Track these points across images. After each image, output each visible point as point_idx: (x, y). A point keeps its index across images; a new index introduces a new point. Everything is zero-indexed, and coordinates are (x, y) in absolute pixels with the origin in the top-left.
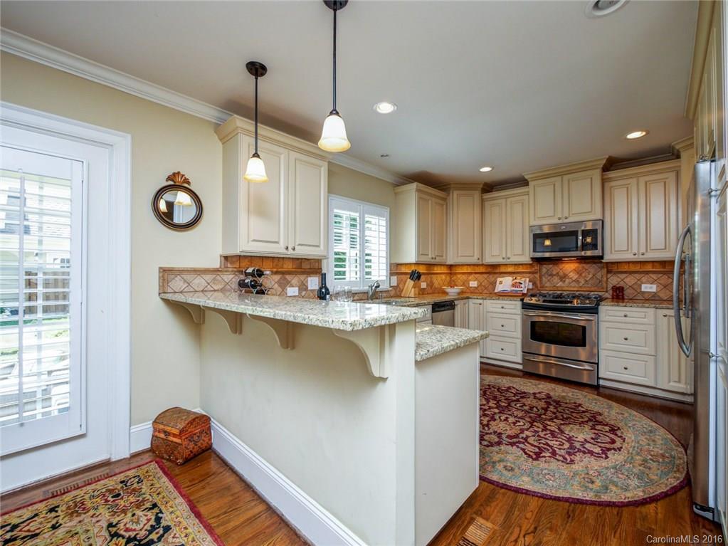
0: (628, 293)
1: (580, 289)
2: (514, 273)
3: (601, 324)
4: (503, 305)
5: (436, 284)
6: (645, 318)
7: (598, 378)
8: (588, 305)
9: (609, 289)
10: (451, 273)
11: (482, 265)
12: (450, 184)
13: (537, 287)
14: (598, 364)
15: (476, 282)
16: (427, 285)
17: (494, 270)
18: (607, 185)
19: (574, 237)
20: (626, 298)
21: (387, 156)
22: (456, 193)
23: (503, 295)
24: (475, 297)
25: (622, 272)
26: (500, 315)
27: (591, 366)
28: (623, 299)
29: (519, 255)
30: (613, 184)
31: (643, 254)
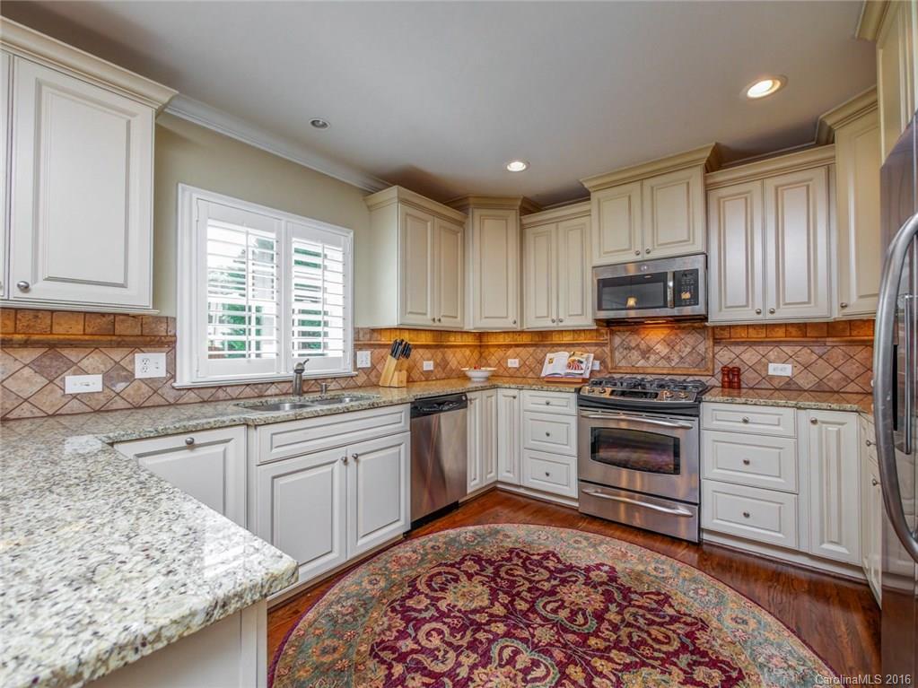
0: (748, 377)
1: (672, 372)
2: (573, 345)
3: (705, 434)
4: (550, 400)
5: (453, 363)
6: (778, 425)
7: (700, 530)
8: (683, 401)
9: (716, 371)
10: (480, 346)
11: (522, 332)
12: (467, 198)
13: (606, 367)
14: (699, 505)
15: (517, 360)
16: (436, 365)
17: (543, 339)
18: (714, 195)
19: (662, 284)
20: (743, 386)
21: (324, 125)
22: (477, 213)
23: (554, 382)
24: (507, 385)
25: (737, 344)
26: (544, 416)
27: (689, 509)
28: (739, 388)
29: (577, 315)
30: (723, 192)
31: (772, 313)
